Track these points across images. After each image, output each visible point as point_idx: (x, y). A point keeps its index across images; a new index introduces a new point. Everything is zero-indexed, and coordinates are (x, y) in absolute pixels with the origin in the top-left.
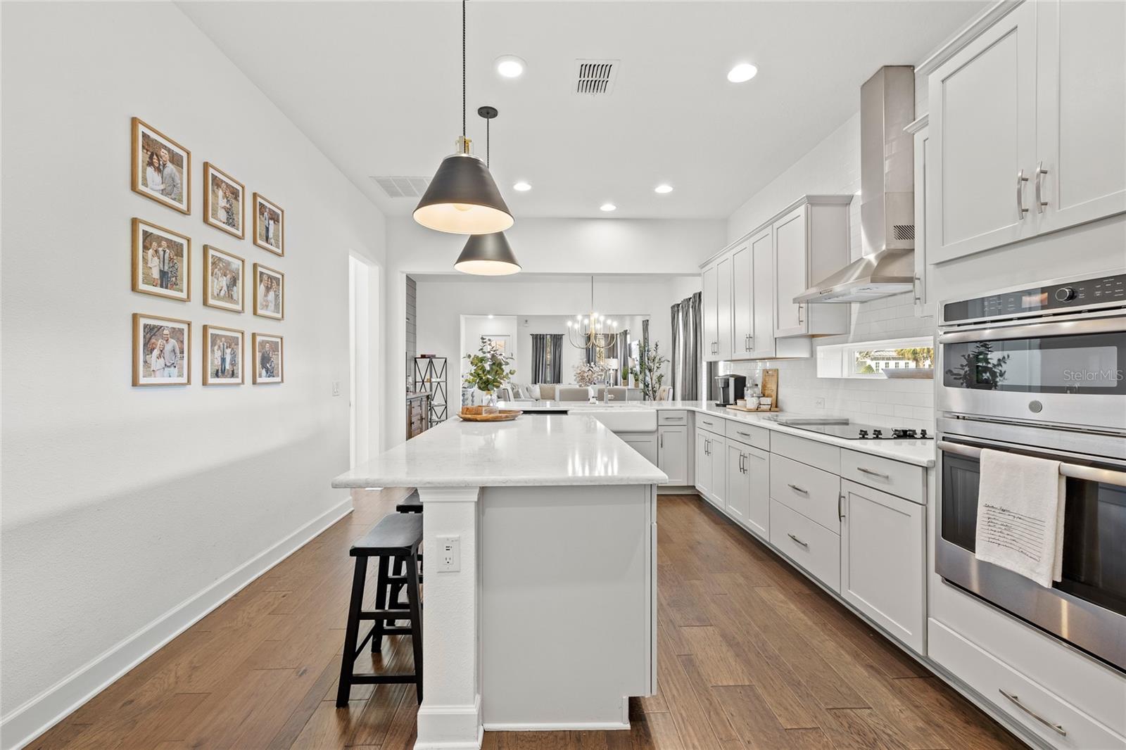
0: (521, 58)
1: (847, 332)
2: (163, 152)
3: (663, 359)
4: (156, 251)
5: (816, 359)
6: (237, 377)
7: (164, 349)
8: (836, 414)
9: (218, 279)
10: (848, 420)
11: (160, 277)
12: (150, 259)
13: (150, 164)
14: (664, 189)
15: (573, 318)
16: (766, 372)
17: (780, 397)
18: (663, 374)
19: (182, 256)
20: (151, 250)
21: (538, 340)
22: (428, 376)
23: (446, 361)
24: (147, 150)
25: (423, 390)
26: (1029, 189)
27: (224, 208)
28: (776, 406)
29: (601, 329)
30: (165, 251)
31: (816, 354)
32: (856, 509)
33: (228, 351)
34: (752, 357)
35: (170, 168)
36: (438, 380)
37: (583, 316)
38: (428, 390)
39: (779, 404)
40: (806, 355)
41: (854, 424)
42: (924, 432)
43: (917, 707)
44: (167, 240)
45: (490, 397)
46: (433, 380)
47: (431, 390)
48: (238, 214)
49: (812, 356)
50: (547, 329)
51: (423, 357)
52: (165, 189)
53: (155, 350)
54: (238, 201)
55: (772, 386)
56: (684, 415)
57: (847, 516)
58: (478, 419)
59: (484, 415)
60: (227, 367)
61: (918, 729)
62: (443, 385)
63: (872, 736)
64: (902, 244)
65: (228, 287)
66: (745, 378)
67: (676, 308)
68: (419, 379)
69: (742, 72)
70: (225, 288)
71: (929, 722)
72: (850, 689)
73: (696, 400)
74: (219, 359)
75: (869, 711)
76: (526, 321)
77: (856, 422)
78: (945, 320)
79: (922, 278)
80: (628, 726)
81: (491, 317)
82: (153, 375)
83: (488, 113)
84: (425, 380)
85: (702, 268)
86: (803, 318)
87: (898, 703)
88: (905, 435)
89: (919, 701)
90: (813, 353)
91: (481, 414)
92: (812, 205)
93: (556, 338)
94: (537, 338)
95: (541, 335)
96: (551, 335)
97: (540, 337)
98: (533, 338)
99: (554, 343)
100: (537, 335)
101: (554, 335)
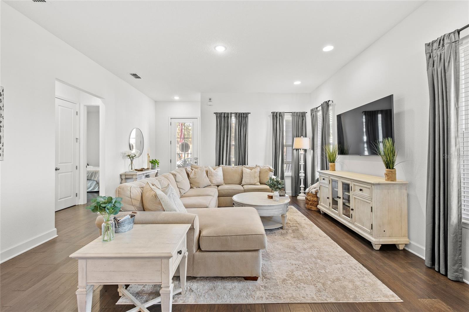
50: (232, 108)
76: (210, 99)
93: (241, 117)
94: (221, 116)
95: (225, 113)
96: (236, 114)
97: (224, 116)
98: (217, 117)
99: (239, 121)
100: (221, 113)
101: (239, 113)
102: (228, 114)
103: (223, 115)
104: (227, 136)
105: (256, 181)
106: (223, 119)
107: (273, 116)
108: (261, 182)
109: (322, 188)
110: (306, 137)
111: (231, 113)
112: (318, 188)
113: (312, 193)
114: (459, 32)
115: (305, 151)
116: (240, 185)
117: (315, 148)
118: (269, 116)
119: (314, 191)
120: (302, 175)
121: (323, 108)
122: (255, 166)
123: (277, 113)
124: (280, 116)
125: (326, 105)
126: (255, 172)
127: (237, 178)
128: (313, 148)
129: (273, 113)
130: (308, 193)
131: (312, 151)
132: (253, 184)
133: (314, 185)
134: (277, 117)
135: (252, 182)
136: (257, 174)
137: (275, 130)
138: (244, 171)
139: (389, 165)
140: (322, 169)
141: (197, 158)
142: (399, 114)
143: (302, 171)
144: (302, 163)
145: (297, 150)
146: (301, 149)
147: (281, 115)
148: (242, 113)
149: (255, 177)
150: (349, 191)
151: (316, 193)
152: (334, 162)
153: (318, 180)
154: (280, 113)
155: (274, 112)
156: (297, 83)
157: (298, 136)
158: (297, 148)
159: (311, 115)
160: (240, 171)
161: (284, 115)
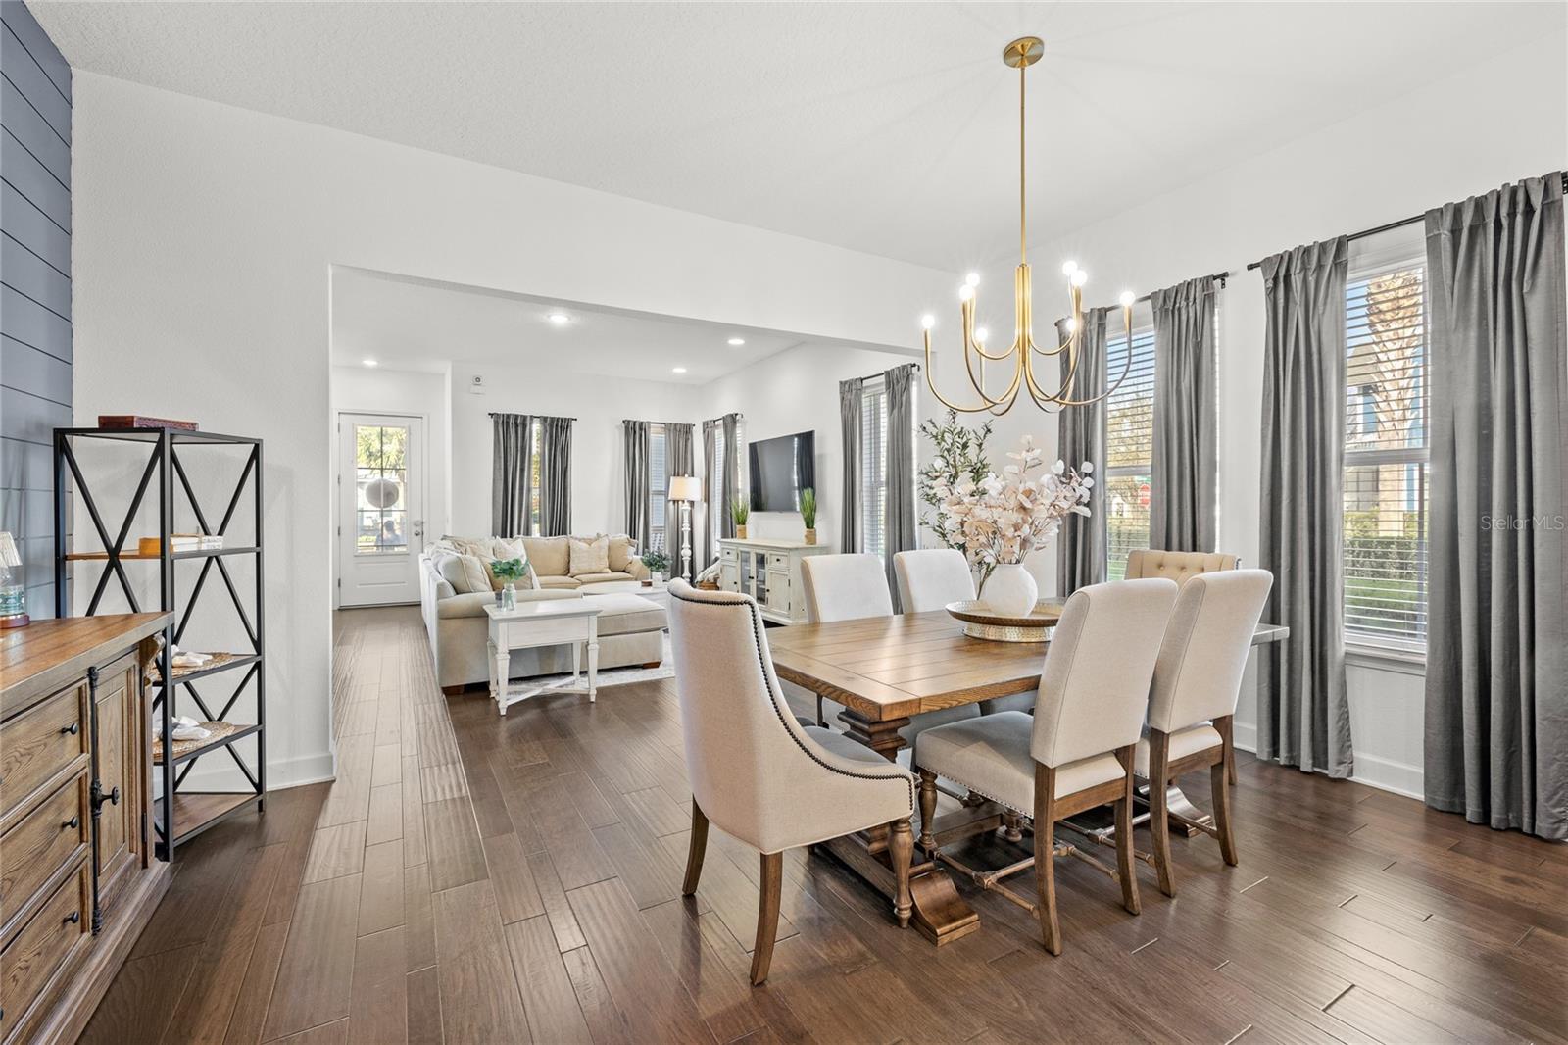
21: (510, 428)
22: (147, 525)
23: (255, 455)
25: (113, 603)
36: (214, 543)
38: (150, 602)
46: (178, 545)
47: (165, 605)
50: (534, 403)
51: (112, 425)
62: (241, 569)
68: (82, 537)
76: (478, 379)
84: (131, 545)
93: (557, 426)
94: (508, 423)
95: (517, 416)
96: (544, 419)
97: (516, 423)
98: (496, 423)
99: (551, 437)
100: (508, 416)
101: (552, 419)
102: (524, 417)
103: (512, 420)
104: (522, 470)
105: (602, 566)
106: (512, 431)
107: (627, 428)
108: (612, 566)
109: (725, 568)
110: (693, 476)
111: (532, 417)
112: (719, 572)
113: (708, 580)
114: (862, 380)
115: (692, 503)
116: (566, 575)
117: (711, 500)
118: (617, 427)
119: (711, 577)
120: (686, 553)
121: (725, 424)
122: (595, 535)
123: (635, 422)
124: (641, 429)
125: (731, 421)
126: (600, 548)
127: (558, 561)
128: (707, 499)
129: (627, 422)
130: (701, 582)
131: (705, 505)
132: (597, 571)
133: (712, 567)
134: (635, 432)
135: (594, 568)
136: (604, 552)
137: (630, 460)
138: (573, 547)
139: (810, 524)
140: (724, 536)
141: (423, 523)
142: (821, 456)
143: (686, 544)
144: (686, 529)
145: (674, 501)
146: (683, 501)
147: (644, 428)
148: (558, 419)
149: (600, 558)
150: (764, 567)
151: (716, 580)
152: (744, 524)
153: (717, 559)
154: (642, 423)
155: (629, 421)
156: (680, 370)
157: (677, 474)
158: (677, 498)
159: (704, 432)
160: (564, 549)
161: (649, 428)
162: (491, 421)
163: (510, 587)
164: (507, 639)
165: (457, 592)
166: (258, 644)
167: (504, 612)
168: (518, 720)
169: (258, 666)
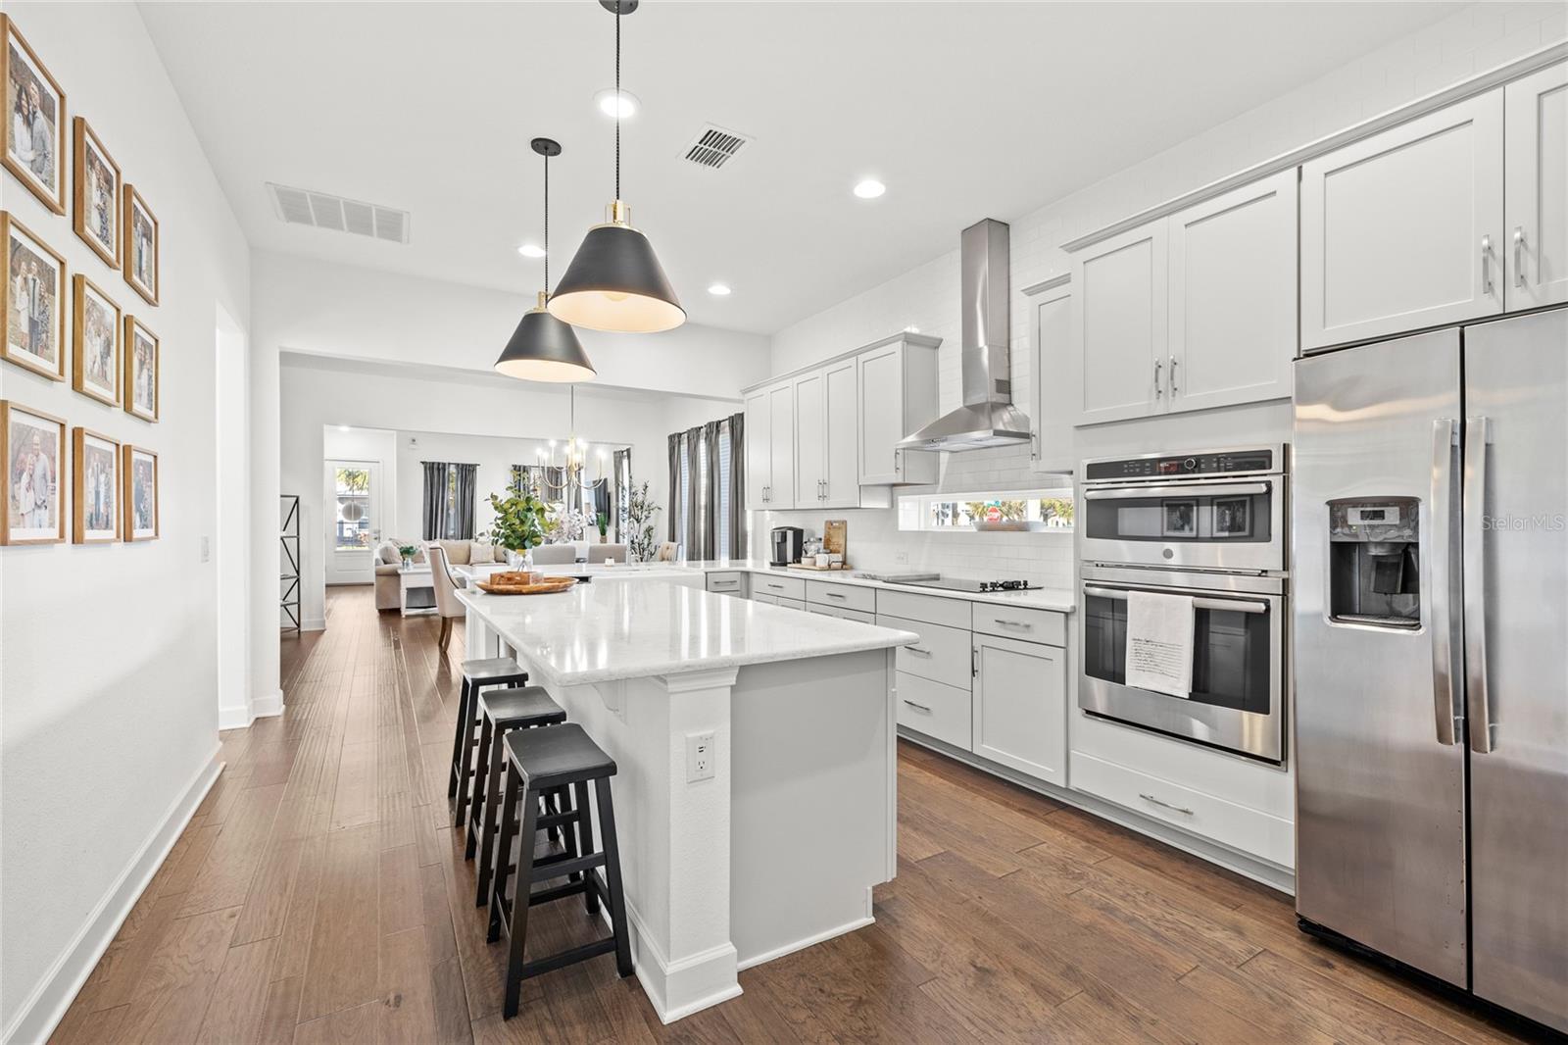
0: (638, 99)
1: (937, 482)
2: (33, 89)
3: (652, 506)
4: (25, 279)
5: (897, 511)
6: (112, 528)
7: (33, 470)
8: (922, 569)
9: (91, 341)
10: (938, 575)
11: (30, 331)
12: (18, 295)
13: (19, 108)
14: (720, 290)
15: (543, 441)
16: (830, 524)
17: (849, 553)
18: (652, 525)
19: (54, 294)
20: (19, 277)
21: (435, 472)
23: (297, 502)
24: (16, 82)
26: (1163, 375)
27: (98, 206)
28: (845, 565)
29: (549, 460)
30: (35, 281)
31: (897, 506)
32: (989, 662)
33: (102, 478)
34: (826, 507)
35: (41, 119)
37: (558, 441)
39: (849, 561)
40: (885, 505)
41: (943, 579)
42: (1026, 583)
43: (1073, 832)
44: (40, 262)
45: (522, 559)
48: (112, 221)
49: (892, 506)
50: (451, 455)
52: (35, 160)
53: (25, 474)
54: (111, 195)
55: (837, 540)
56: (736, 577)
57: (980, 670)
58: (524, 591)
59: (532, 586)
60: (102, 510)
61: (1086, 848)
63: (1060, 863)
64: (1001, 398)
65: (102, 357)
66: (802, 530)
67: (677, 439)
69: (869, 188)
70: (98, 359)
71: (1088, 841)
72: (1022, 832)
73: (713, 559)
74: (94, 492)
75: (1045, 845)
76: (414, 440)
77: (945, 576)
78: (1088, 478)
79: (1038, 436)
80: (872, 920)
81: (344, 429)
82: (21, 525)
83: (546, 148)
85: (744, 394)
86: (900, 466)
87: (1060, 833)
88: (1010, 587)
89: (1073, 828)
90: (893, 504)
91: (527, 583)
92: (908, 343)
93: (466, 469)
94: (433, 468)
95: (439, 464)
96: (457, 465)
97: (438, 469)
98: (425, 468)
99: (462, 477)
100: (433, 463)
101: (463, 465)
102: (444, 464)
103: (436, 466)
107: (515, 469)
111: (449, 464)
116: (465, 563)
118: (508, 469)
123: (519, 466)
124: (524, 471)
127: (463, 556)
129: (513, 466)
134: (520, 471)
138: (472, 547)
141: (379, 531)
147: (525, 469)
148: (466, 464)
154: (524, 466)
155: (515, 465)
160: (467, 547)
161: (530, 470)
162: (422, 466)
163: (409, 560)
164: (407, 582)
165: (385, 563)
166: (298, 572)
167: (406, 571)
168: (411, 621)
169: (298, 580)
